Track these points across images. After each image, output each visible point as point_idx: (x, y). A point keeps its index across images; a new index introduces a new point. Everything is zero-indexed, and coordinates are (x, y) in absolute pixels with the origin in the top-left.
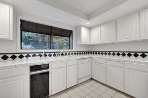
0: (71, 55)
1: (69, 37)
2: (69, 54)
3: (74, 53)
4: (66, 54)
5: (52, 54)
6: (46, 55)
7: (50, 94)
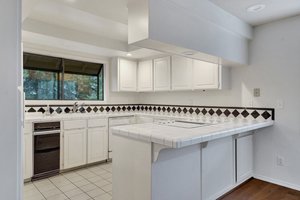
0: (99, 111)
1: (97, 75)
2: (96, 110)
3: (105, 107)
4: (89, 110)
5: (63, 108)
6: (51, 111)
7: (61, 168)
